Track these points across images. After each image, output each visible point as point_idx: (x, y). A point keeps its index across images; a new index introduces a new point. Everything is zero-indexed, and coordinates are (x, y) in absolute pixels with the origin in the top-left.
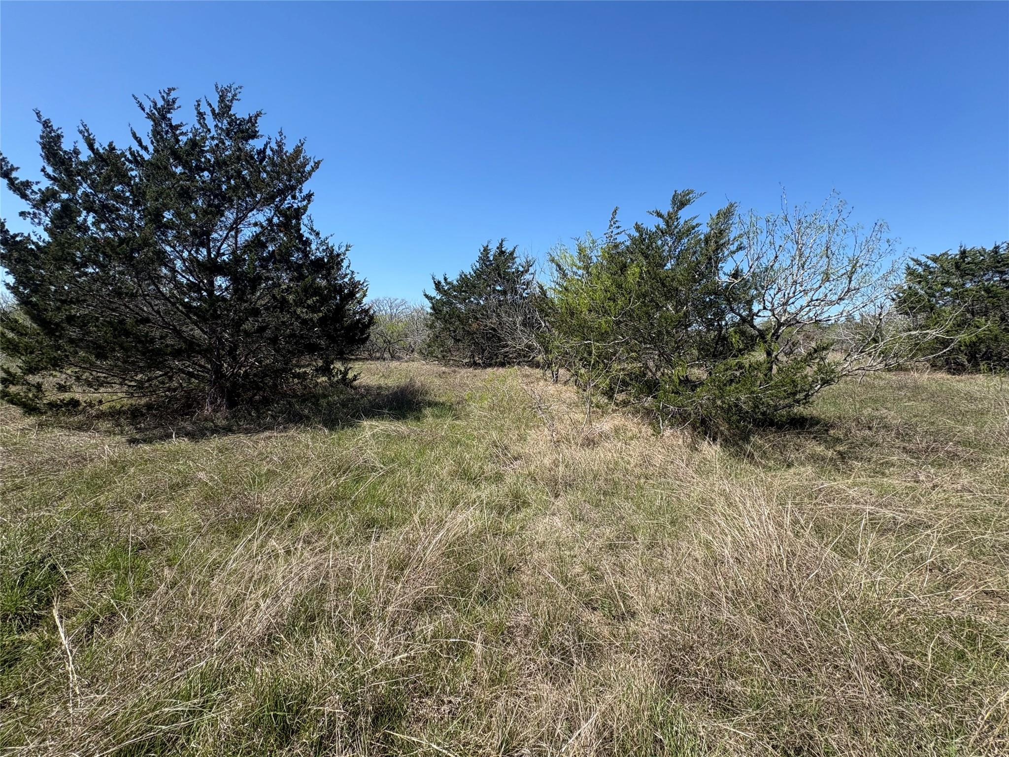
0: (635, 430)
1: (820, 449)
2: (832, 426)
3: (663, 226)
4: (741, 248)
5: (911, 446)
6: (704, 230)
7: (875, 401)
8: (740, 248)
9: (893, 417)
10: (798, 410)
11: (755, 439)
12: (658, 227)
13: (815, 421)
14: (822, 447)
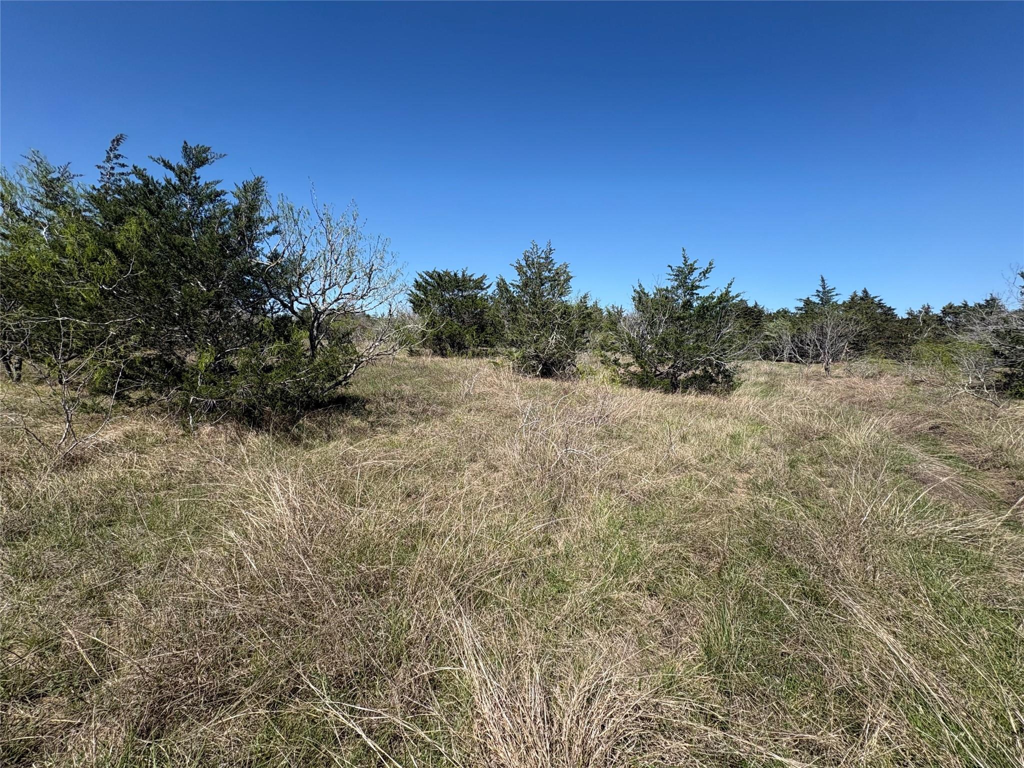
0: (161, 433)
1: (357, 422)
2: (368, 401)
3: (175, 180)
4: (277, 232)
5: (414, 410)
6: (231, 200)
7: (399, 378)
8: (275, 231)
9: (407, 390)
10: (341, 390)
11: (305, 422)
12: (168, 181)
13: (355, 399)
14: (359, 421)
